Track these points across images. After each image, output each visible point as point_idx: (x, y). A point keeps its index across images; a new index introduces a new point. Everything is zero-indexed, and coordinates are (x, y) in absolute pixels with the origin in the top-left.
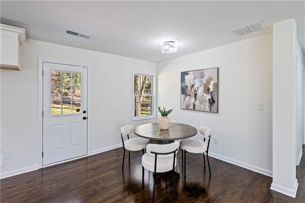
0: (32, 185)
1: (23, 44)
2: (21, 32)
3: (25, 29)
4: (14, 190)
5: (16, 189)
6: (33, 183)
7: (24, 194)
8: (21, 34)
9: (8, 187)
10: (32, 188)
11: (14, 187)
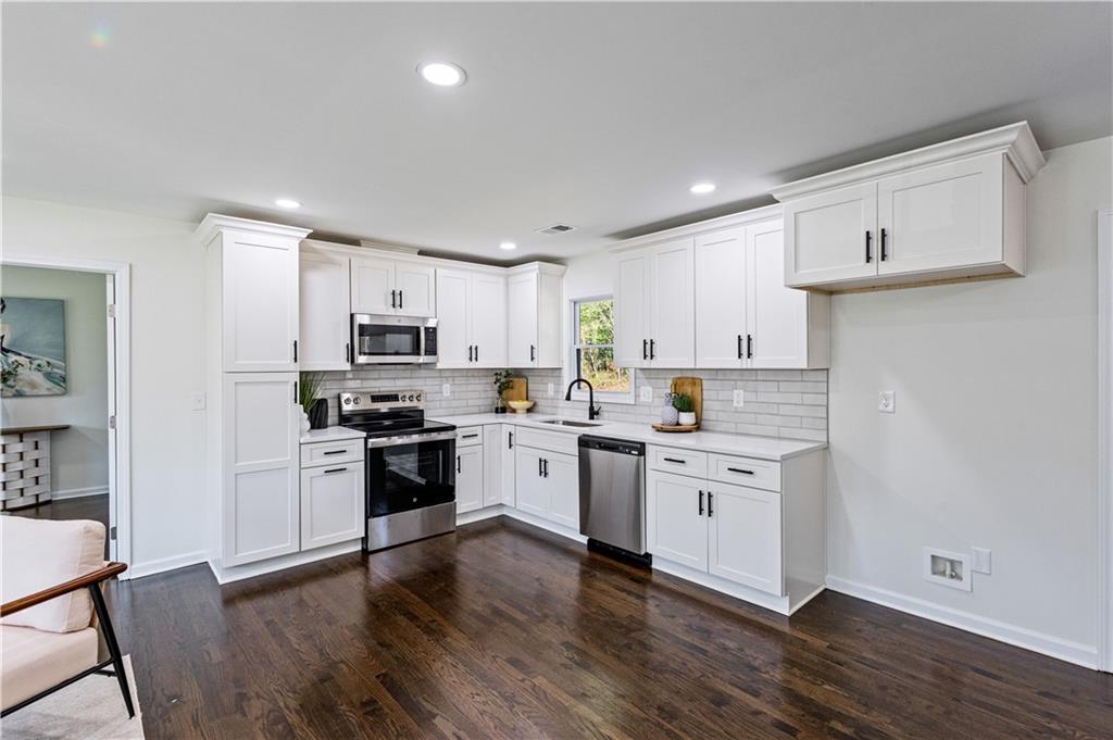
0: (1056, 713)
1: (1032, 177)
2: (1012, 137)
3: (1025, 122)
4: (995, 687)
5: (1001, 690)
6: (1062, 706)
7: (1023, 726)
8: (1013, 143)
9: (979, 667)
10: (1054, 726)
11: (995, 677)
